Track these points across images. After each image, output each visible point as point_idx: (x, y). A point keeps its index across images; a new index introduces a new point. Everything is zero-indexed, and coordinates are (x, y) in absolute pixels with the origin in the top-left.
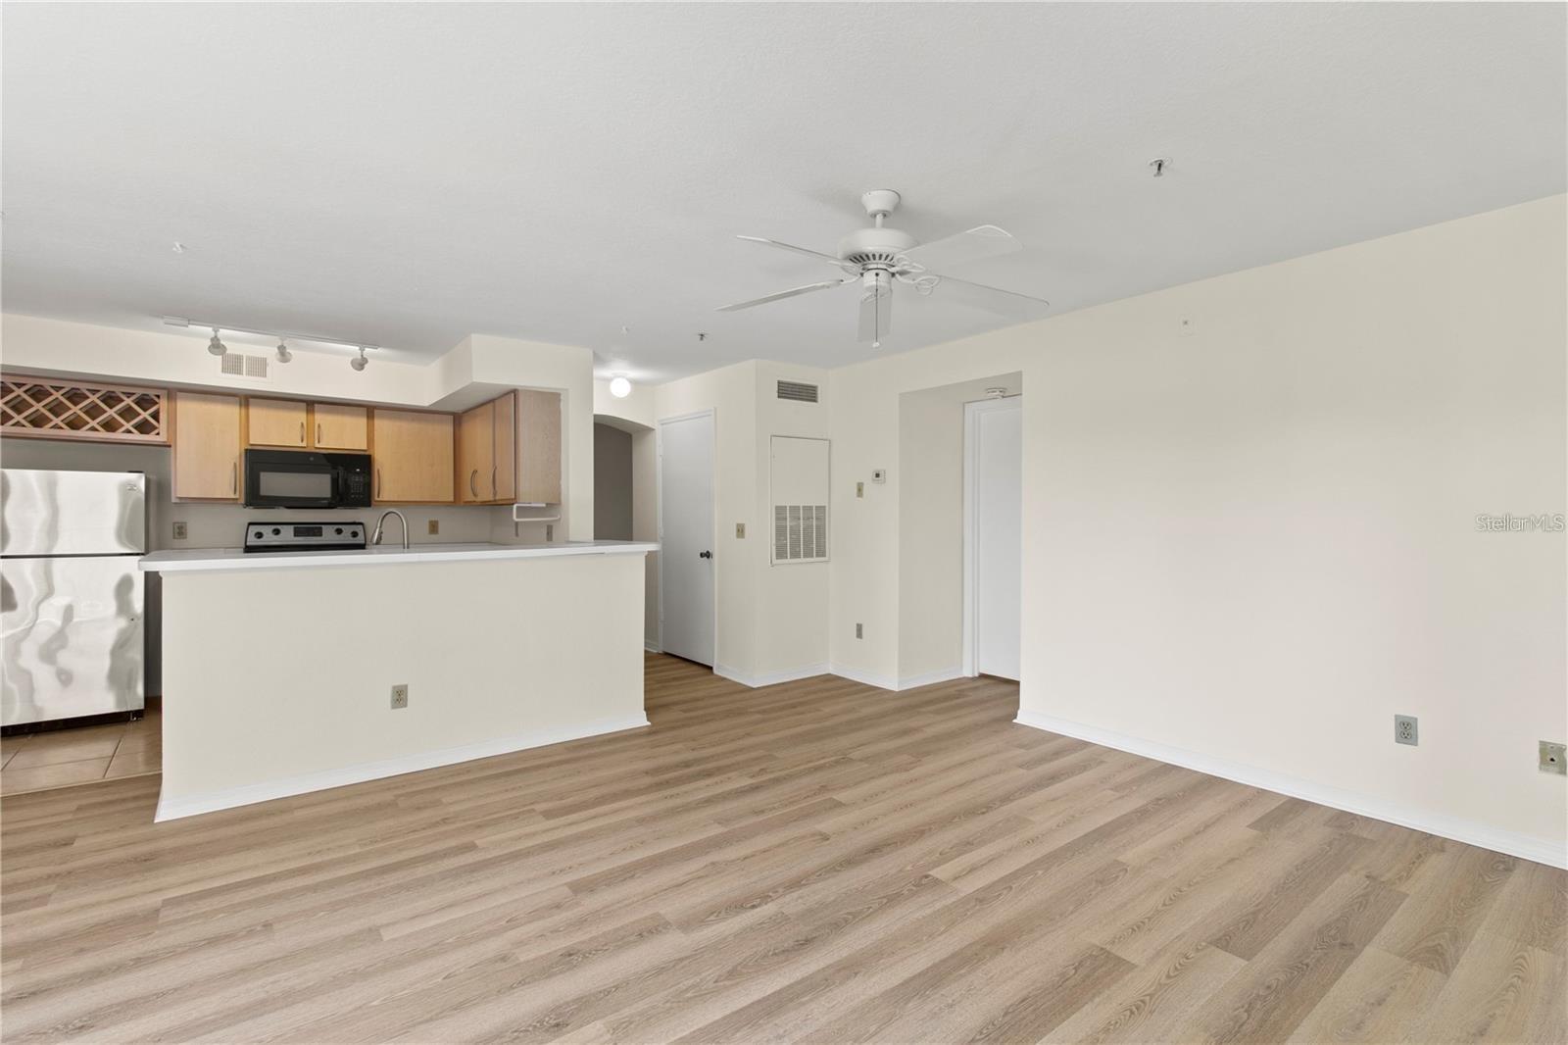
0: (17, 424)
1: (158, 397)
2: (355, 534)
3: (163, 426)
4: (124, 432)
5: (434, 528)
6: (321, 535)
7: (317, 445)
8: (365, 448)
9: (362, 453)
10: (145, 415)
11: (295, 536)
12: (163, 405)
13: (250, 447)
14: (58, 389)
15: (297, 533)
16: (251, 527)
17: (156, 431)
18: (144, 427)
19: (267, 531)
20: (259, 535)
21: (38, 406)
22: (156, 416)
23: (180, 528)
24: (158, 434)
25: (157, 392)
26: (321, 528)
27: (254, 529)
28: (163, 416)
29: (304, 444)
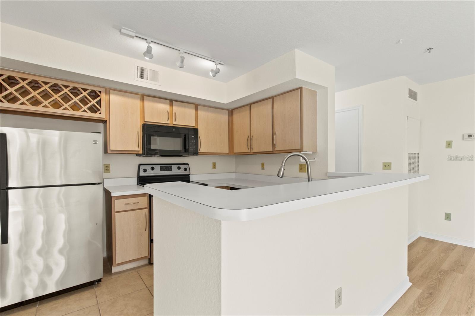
0: (23, 103)
1: (100, 92)
2: (185, 169)
3: (103, 109)
4: (83, 111)
5: (214, 166)
6: (172, 170)
7: (174, 123)
8: (194, 125)
9: (193, 128)
10: (94, 102)
11: (161, 171)
12: (103, 96)
13: (144, 123)
14: (46, 83)
15: (162, 169)
16: (141, 166)
17: (99, 112)
18: (93, 109)
19: (148, 168)
20: (145, 171)
21: (34, 93)
22: (99, 103)
23: (107, 167)
24: (100, 113)
25: (100, 89)
26: (172, 166)
27: (142, 168)
28: (103, 103)
29: (169, 122)
